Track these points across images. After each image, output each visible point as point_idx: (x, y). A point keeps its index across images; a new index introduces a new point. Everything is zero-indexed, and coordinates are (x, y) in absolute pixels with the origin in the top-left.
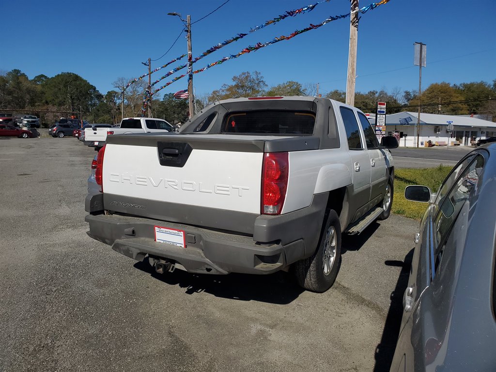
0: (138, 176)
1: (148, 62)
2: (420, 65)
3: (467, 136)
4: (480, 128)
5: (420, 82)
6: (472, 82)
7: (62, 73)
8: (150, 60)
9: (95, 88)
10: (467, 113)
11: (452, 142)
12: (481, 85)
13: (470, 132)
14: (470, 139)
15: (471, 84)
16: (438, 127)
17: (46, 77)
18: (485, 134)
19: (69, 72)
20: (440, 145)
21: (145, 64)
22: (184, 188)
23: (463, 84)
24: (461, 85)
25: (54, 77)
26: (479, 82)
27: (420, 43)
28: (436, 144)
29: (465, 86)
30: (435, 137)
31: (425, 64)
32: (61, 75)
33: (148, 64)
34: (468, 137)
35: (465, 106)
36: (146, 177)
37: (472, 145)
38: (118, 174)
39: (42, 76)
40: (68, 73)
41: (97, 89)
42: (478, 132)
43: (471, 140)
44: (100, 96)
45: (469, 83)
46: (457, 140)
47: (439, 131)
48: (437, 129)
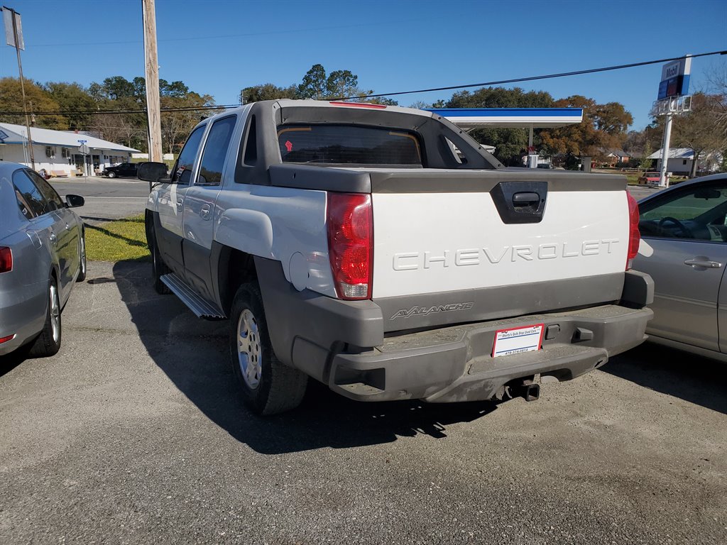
0: (463, 250)
2: (17, 46)
3: (89, 162)
4: (102, 151)
10: (67, 128)
11: (72, 171)
12: (75, 88)
13: (92, 157)
14: (92, 166)
16: (49, 148)
18: (109, 160)
20: (58, 176)
22: (544, 256)
23: (50, 84)
24: (47, 84)
26: (71, 83)
27: (11, 10)
28: (52, 174)
29: (54, 86)
30: (48, 164)
31: (22, 45)
34: (90, 164)
35: (60, 117)
36: (477, 249)
37: (97, 174)
38: (415, 253)
42: (101, 157)
43: (95, 168)
45: (58, 83)
46: (78, 167)
47: (53, 155)
48: (49, 150)
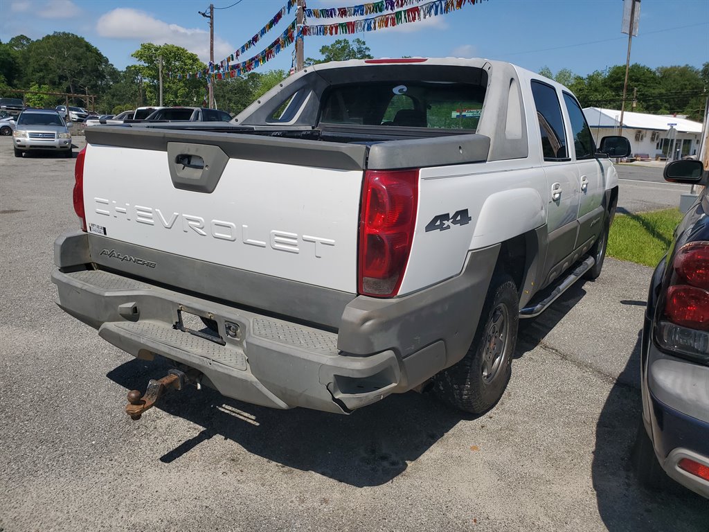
1: (209, 10)
5: (629, 54)
6: (673, 65)
7: (55, 32)
8: (212, 8)
9: (107, 61)
13: (683, 141)
14: (681, 151)
15: (671, 68)
17: (28, 40)
19: (67, 32)
21: (204, 15)
23: (660, 69)
25: (41, 39)
28: (636, 158)
32: (54, 36)
33: (209, 15)
39: (22, 37)
40: (64, 33)
41: (110, 63)
42: (693, 141)
44: (114, 73)
